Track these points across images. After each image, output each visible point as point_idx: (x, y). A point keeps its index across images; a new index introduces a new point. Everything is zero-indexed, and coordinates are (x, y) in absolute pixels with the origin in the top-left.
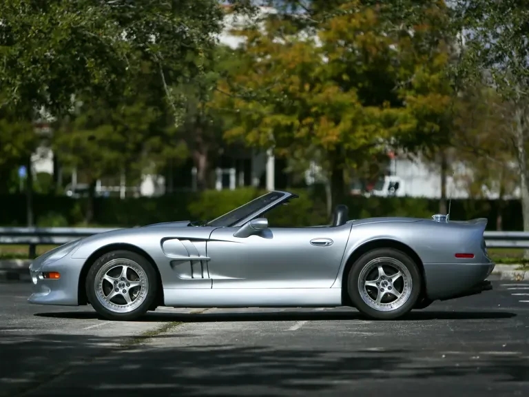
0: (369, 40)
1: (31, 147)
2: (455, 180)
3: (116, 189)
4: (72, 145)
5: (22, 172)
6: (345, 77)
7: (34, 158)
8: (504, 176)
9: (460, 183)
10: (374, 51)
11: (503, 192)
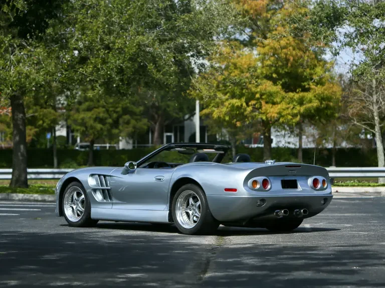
0: (289, 53)
1: (55, 122)
2: (307, 137)
3: (105, 145)
4: (80, 121)
5: (49, 136)
6: (274, 76)
7: (57, 127)
8: (335, 135)
9: (311, 139)
10: (292, 59)
11: (335, 144)
